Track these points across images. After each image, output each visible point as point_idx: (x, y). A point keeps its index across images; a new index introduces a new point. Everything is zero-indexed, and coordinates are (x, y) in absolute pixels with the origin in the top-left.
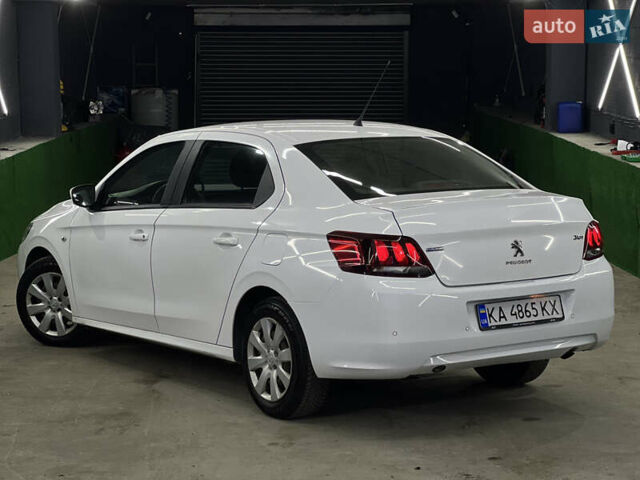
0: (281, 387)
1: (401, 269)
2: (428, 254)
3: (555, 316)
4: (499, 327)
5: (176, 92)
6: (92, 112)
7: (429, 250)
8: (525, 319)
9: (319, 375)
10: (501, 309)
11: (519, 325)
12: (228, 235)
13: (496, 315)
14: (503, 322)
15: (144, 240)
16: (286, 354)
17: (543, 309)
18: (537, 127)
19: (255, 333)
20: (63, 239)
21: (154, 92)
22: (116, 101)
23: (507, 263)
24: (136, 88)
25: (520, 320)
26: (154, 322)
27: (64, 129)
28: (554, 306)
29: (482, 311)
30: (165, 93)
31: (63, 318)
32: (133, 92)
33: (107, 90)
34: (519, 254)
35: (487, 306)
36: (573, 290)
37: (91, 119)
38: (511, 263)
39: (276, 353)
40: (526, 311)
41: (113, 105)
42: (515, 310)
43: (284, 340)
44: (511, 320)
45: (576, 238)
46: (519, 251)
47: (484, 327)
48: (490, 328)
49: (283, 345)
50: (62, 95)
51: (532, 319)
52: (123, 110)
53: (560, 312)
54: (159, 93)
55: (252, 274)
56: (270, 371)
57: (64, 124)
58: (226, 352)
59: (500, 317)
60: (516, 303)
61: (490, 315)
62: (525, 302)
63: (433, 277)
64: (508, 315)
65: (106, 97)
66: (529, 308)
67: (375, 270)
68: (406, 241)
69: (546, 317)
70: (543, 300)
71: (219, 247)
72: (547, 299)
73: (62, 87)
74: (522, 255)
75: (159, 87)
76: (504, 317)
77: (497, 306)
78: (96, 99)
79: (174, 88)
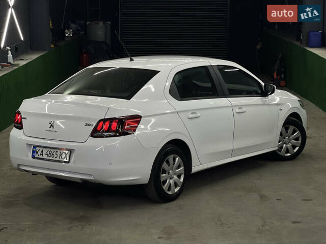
3: (65, 160)
4: (38, 158)
5: (110, 23)
6: (67, 35)
8: (51, 158)
10: (42, 151)
11: (46, 160)
13: (39, 153)
14: (41, 157)
17: (60, 155)
21: (98, 24)
22: (79, 28)
23: (46, 130)
24: (90, 21)
25: (48, 158)
27: (52, 46)
28: (66, 155)
29: (34, 150)
30: (104, 24)
32: (88, 23)
33: (74, 23)
35: (37, 148)
37: (66, 39)
40: (53, 154)
41: (77, 29)
42: (48, 153)
44: (45, 157)
45: (87, 125)
47: (33, 157)
50: (51, 29)
51: (54, 159)
52: (82, 32)
53: (68, 159)
54: (101, 24)
57: (52, 43)
59: (41, 154)
61: (37, 152)
62: (54, 150)
64: (44, 154)
65: (73, 26)
66: (54, 153)
69: (60, 159)
73: (51, 25)
74: (53, 128)
75: (101, 20)
77: (41, 149)
78: (68, 28)
79: (109, 21)
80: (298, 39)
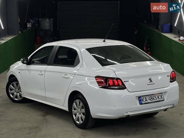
0: (82, 120)
1: (117, 87)
2: (124, 83)
3: (162, 99)
5: (52, 19)
6: (28, 26)
7: (124, 82)
8: (153, 101)
9: (93, 117)
10: (146, 98)
11: (151, 103)
12: (67, 75)
13: (144, 100)
14: (146, 102)
15: (42, 75)
16: (83, 110)
17: (158, 97)
18: (157, 31)
19: (74, 104)
20: (19, 73)
21: (46, 20)
24: (41, 18)
25: (151, 101)
26: (45, 98)
27: (20, 32)
28: (161, 97)
29: (140, 99)
30: (49, 20)
31: (19, 95)
32: (40, 19)
33: (33, 19)
34: (151, 82)
35: (142, 97)
36: (167, 92)
37: (28, 28)
38: (149, 84)
39: (81, 110)
40: (153, 98)
41: (34, 23)
42: (150, 98)
43: (83, 106)
44: (149, 101)
45: (168, 76)
46: (151, 81)
47: (141, 104)
48: (143, 104)
49: (82, 108)
50: (19, 22)
51: (155, 101)
52: (37, 25)
53: (163, 98)
55: (73, 87)
56: (79, 115)
57: (20, 30)
58: (66, 109)
59: (146, 101)
60: (150, 96)
61: (143, 100)
62: (153, 95)
63: (126, 89)
64: (148, 100)
65: (32, 21)
66: (154, 98)
67: (109, 88)
68: (118, 79)
69: (159, 100)
70: (158, 95)
71: (64, 78)
72: (159, 95)
73: (19, 20)
74: (152, 82)
75: (47, 18)
76: (147, 100)
77: (145, 97)
78: (29, 22)
79: (52, 18)
80: (157, 28)
